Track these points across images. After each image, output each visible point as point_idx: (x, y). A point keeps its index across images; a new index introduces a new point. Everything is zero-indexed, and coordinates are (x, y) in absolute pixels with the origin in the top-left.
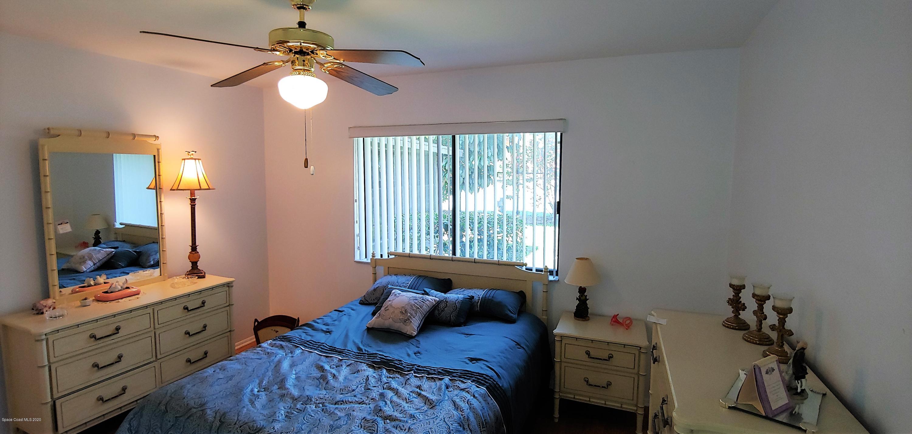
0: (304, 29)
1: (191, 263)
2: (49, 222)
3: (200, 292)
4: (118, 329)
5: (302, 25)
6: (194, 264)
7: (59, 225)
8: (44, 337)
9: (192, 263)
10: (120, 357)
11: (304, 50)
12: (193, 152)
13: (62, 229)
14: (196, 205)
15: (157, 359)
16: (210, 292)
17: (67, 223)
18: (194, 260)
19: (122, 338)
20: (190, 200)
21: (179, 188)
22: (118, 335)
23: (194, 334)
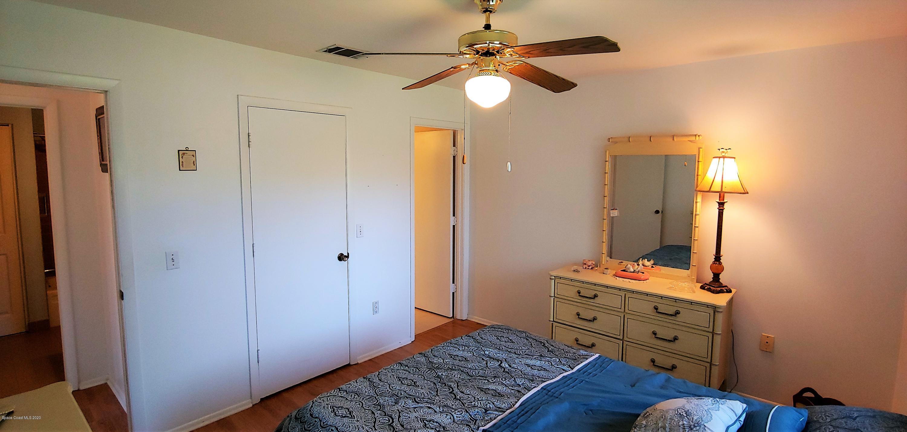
0: (490, 31)
1: (712, 274)
2: (605, 207)
3: (676, 300)
4: (596, 296)
5: (488, 27)
6: (716, 276)
7: (612, 210)
8: (553, 278)
9: (714, 274)
10: (595, 319)
11: (491, 51)
12: (723, 150)
13: (612, 213)
14: (724, 210)
15: (623, 340)
16: (690, 306)
17: (617, 209)
18: (716, 272)
19: (594, 304)
20: (717, 204)
21: (712, 190)
22: (592, 300)
23: (659, 338)
